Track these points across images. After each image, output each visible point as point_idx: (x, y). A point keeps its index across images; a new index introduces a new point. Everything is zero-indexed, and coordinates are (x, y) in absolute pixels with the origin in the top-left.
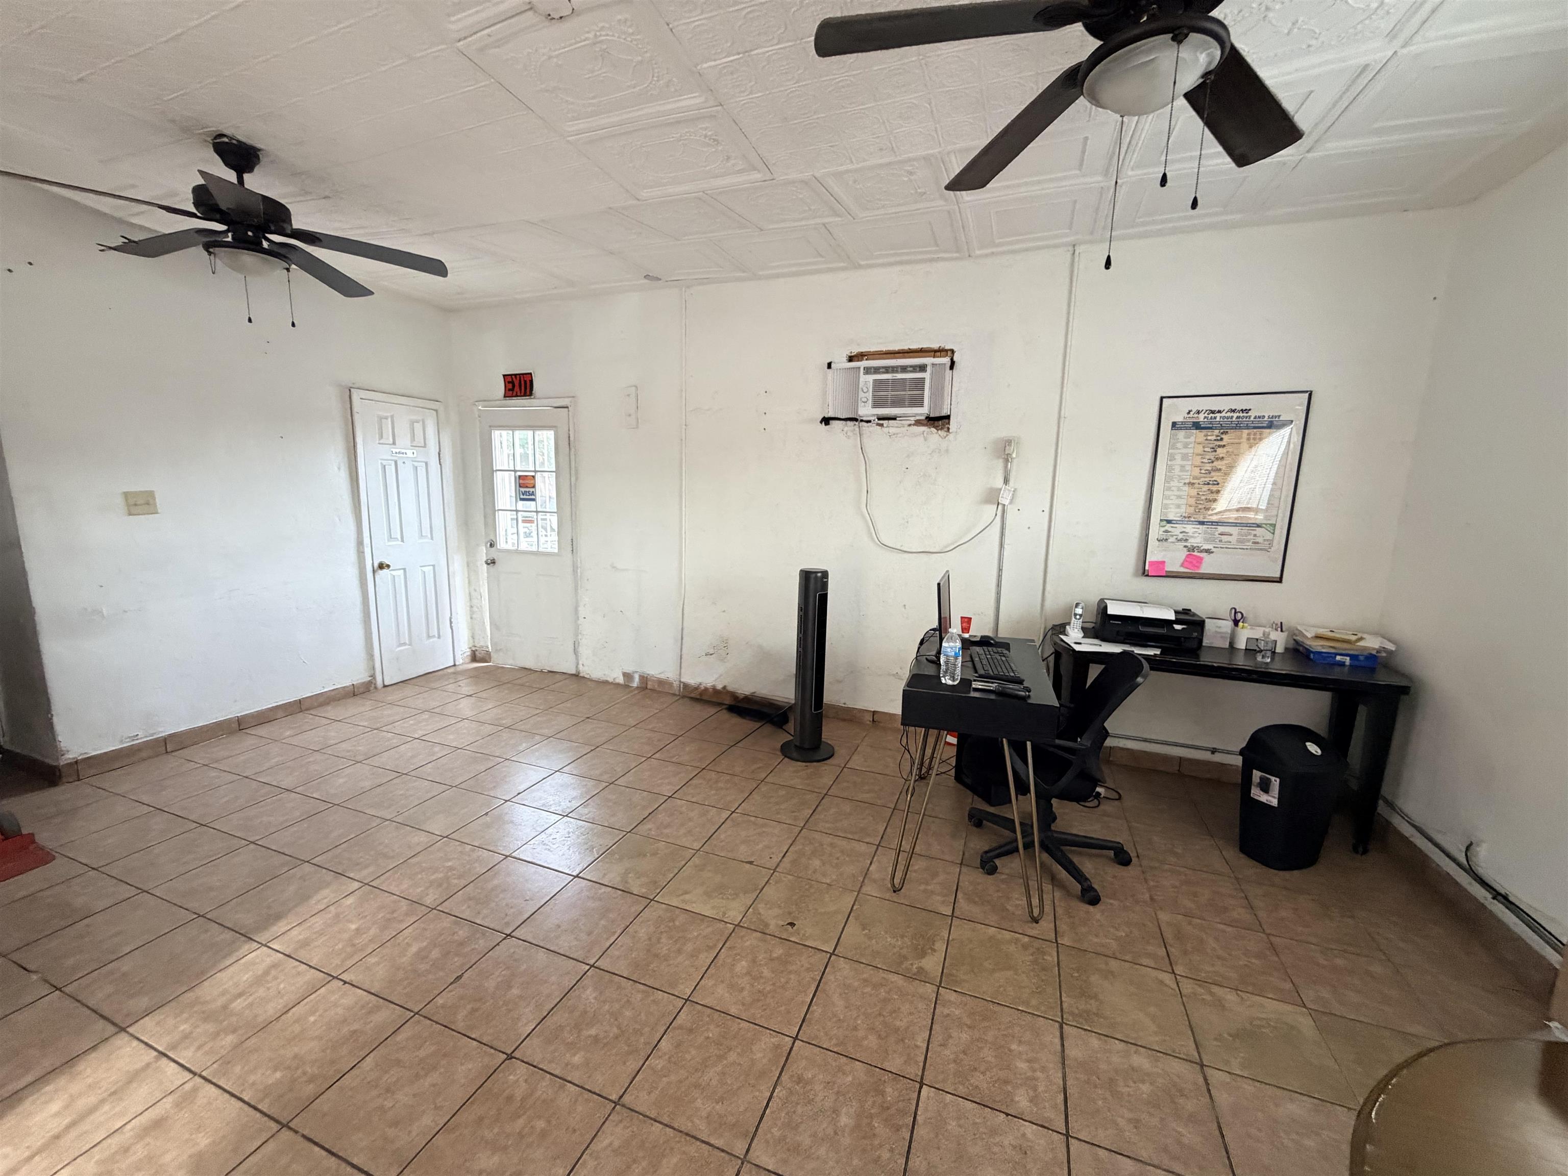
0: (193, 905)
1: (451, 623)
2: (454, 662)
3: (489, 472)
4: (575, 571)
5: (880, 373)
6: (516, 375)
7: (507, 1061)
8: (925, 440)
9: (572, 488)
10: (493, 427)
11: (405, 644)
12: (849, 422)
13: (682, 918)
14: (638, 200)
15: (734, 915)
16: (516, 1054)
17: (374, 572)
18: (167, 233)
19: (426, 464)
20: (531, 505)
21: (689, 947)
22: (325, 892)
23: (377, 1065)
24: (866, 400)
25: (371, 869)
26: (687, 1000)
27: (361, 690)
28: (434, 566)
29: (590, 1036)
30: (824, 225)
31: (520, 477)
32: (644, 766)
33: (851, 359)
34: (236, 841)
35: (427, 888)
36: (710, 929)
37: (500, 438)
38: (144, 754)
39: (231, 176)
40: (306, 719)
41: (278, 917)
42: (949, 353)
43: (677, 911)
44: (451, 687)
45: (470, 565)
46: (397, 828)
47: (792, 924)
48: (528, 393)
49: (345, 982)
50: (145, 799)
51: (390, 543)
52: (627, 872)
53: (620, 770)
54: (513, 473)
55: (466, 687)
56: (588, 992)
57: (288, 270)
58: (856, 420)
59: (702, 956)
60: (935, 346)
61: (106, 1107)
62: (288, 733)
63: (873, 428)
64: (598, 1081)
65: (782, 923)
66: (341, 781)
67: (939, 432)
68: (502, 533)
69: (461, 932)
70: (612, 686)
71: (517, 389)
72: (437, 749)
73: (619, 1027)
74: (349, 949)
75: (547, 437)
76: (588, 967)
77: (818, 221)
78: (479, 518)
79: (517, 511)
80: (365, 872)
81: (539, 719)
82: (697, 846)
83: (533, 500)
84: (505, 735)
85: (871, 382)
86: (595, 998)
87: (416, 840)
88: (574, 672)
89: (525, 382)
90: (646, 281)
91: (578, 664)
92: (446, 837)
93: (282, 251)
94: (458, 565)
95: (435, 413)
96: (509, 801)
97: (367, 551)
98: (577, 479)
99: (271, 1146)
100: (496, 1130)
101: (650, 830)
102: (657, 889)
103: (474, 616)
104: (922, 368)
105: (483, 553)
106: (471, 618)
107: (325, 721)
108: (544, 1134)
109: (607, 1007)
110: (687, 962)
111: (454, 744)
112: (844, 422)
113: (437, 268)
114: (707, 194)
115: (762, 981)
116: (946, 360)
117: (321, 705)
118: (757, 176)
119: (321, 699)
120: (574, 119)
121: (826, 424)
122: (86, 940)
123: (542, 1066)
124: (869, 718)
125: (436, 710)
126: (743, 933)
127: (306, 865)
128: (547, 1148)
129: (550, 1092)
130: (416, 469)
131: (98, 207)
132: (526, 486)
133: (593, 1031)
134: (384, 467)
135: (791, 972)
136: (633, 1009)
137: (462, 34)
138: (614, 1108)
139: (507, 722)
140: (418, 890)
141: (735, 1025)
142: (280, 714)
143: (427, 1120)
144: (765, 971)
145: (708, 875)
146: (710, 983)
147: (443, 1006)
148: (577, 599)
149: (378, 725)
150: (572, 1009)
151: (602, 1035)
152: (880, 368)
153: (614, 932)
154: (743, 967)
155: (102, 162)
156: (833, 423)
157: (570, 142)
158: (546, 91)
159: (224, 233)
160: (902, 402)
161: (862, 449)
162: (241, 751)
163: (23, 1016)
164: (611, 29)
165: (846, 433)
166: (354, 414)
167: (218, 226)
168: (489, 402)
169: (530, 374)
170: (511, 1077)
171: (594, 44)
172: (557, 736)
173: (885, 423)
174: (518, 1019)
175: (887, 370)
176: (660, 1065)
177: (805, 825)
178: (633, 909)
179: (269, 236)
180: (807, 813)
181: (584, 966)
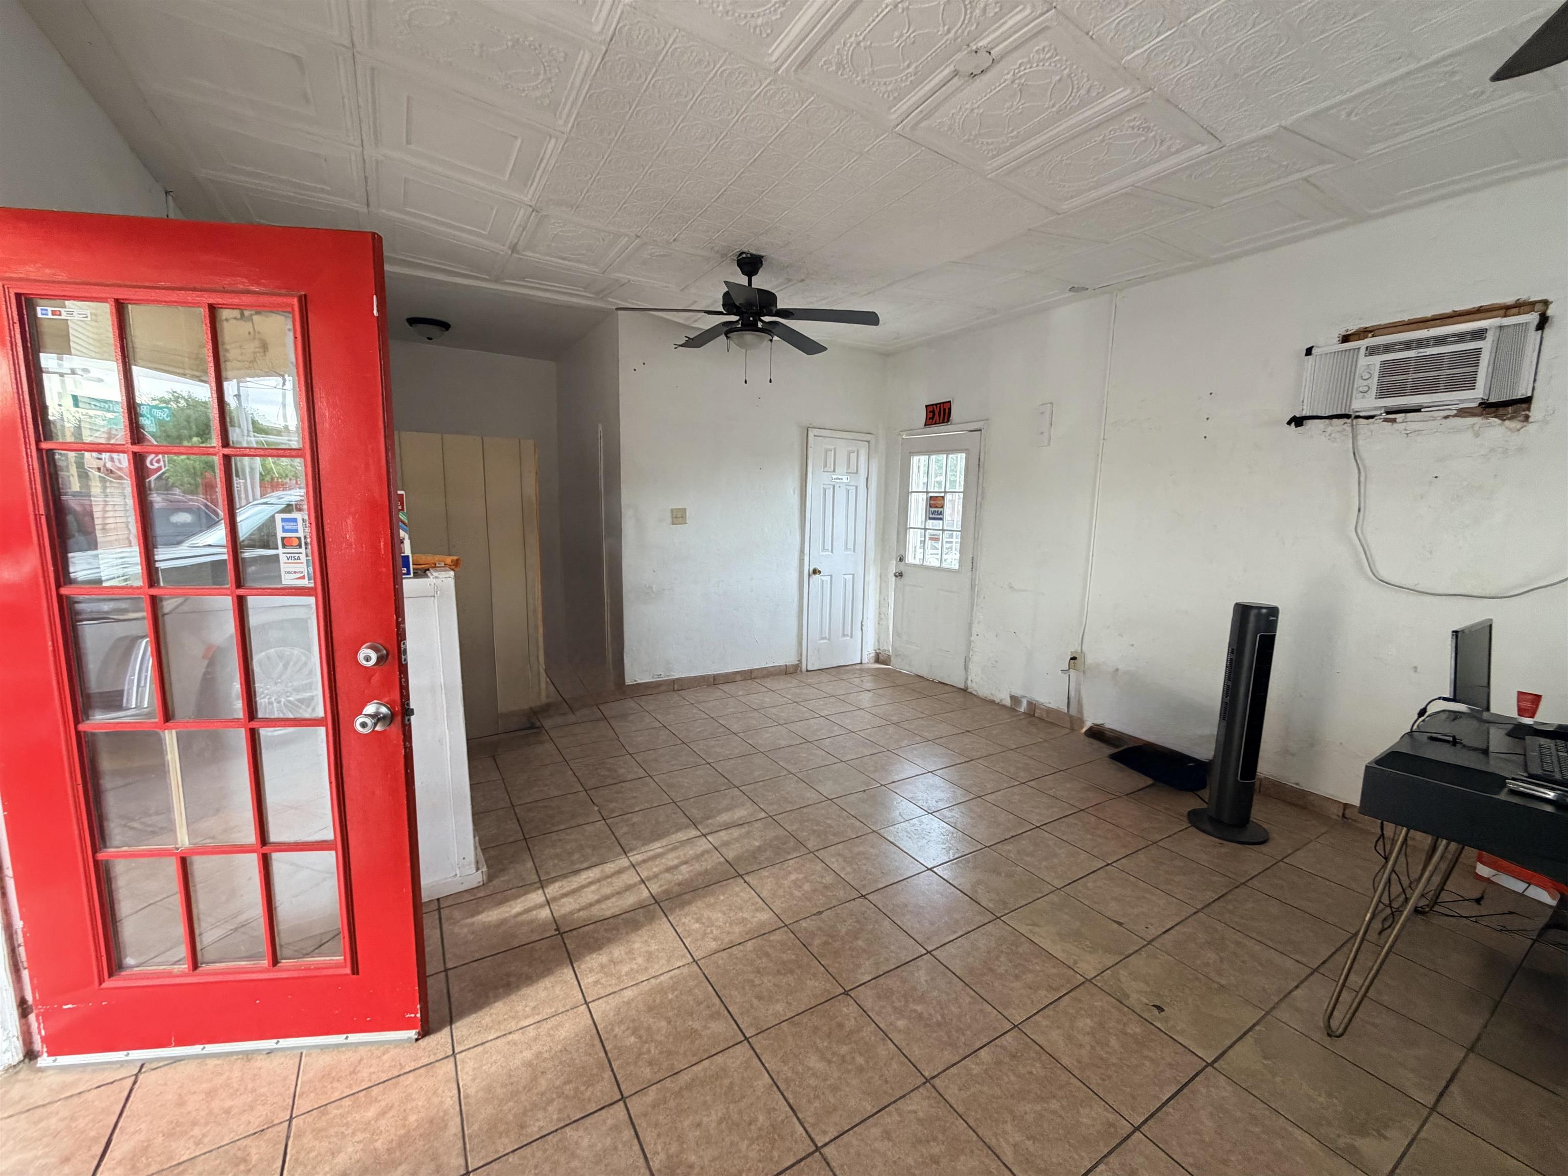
0: (672, 794)
1: (862, 625)
2: (862, 660)
3: (906, 494)
4: (972, 587)
5: (1395, 351)
6: (936, 405)
7: (843, 995)
8: (1477, 435)
9: (978, 507)
10: (912, 453)
11: (826, 638)
12: (1335, 421)
13: (1025, 948)
14: (1058, 214)
15: (1089, 965)
16: (852, 994)
17: (809, 575)
18: (708, 329)
19: (856, 487)
20: (938, 524)
21: (1029, 977)
23: (755, 950)
24: (1366, 388)
25: (775, 807)
26: (1015, 1026)
28: (853, 575)
29: (915, 1011)
30: (1306, 180)
31: (931, 497)
32: (1015, 790)
33: (1346, 339)
34: (699, 760)
35: (810, 834)
36: (1055, 971)
37: (918, 462)
38: (664, 688)
39: (743, 280)
40: (753, 685)
42: (1539, 307)
43: (1023, 939)
44: (857, 681)
45: (882, 577)
46: (797, 782)
47: (1160, 1009)
48: (947, 420)
49: (745, 882)
50: (659, 717)
51: (823, 553)
52: (979, 882)
53: (990, 786)
54: (925, 494)
55: (868, 683)
56: (921, 972)
57: (771, 341)
58: (1347, 416)
59: (1043, 993)
60: (1510, 300)
62: (740, 693)
63: (1377, 425)
64: (916, 1052)
65: (1147, 1002)
66: (768, 735)
67: (1507, 423)
68: (911, 549)
69: (827, 878)
70: (997, 707)
71: (936, 417)
72: (836, 728)
73: (943, 1016)
74: (752, 860)
75: (959, 460)
76: (924, 952)
77: (1298, 176)
78: (892, 535)
79: (925, 529)
80: (771, 808)
81: (923, 722)
82: (1058, 883)
83: (941, 519)
84: (891, 730)
85: (1379, 363)
86: (926, 981)
87: (808, 795)
88: (962, 687)
89: (945, 410)
90: (1071, 294)
91: (967, 679)
92: (831, 800)
93: (769, 328)
94: (872, 575)
95: (867, 444)
96: (884, 785)
97: (806, 558)
98: (983, 499)
99: (685, 970)
100: (826, 1044)
101: (1009, 851)
102: (1005, 909)
103: (881, 623)
104: (1479, 335)
105: (893, 568)
106: (879, 624)
107: (764, 689)
108: (861, 1070)
109: (935, 993)
110: (1024, 991)
111: (849, 727)
112: (1327, 421)
113: (870, 319)
114: (1138, 187)
115: (1107, 1049)
116: (1533, 318)
117: (764, 677)
118: (1200, 149)
119: (765, 672)
120: (994, 156)
121: (1297, 426)
122: (620, 795)
123: (870, 1014)
124: (1336, 811)
125: (841, 697)
126: (1094, 990)
127: (736, 789)
128: (862, 1081)
129: (873, 1038)
130: (848, 491)
131: (677, 320)
132: (935, 506)
133: (919, 1008)
134: (825, 490)
135: (1146, 1057)
136: (960, 1007)
137: (900, 119)
138: (924, 1083)
139: (895, 719)
140: (805, 834)
141: (1064, 1077)
142: (738, 678)
143: (779, 1007)
144: (1113, 1041)
145: (1066, 917)
146: (1045, 1023)
147: (805, 929)
148: (972, 616)
149: (798, 700)
150: (904, 981)
151: (926, 1015)
152: (1395, 344)
153: (955, 932)
154: (1086, 1024)
155: (682, 290)
156: (1310, 424)
157: (990, 179)
158: (969, 140)
159: (737, 321)
160: (1431, 387)
161: (1354, 454)
162: (712, 699)
163: (589, 828)
164: (1029, 62)
165: (1330, 435)
166: (809, 449)
167: (734, 318)
168: (911, 431)
169: (950, 402)
170: (845, 1009)
171: (1013, 82)
172: (937, 741)
173: (1399, 417)
174: (859, 966)
175: (1408, 345)
176: (976, 1070)
177: (1203, 908)
178: (978, 918)
179: (763, 318)
180: (1210, 896)
181: (921, 949)
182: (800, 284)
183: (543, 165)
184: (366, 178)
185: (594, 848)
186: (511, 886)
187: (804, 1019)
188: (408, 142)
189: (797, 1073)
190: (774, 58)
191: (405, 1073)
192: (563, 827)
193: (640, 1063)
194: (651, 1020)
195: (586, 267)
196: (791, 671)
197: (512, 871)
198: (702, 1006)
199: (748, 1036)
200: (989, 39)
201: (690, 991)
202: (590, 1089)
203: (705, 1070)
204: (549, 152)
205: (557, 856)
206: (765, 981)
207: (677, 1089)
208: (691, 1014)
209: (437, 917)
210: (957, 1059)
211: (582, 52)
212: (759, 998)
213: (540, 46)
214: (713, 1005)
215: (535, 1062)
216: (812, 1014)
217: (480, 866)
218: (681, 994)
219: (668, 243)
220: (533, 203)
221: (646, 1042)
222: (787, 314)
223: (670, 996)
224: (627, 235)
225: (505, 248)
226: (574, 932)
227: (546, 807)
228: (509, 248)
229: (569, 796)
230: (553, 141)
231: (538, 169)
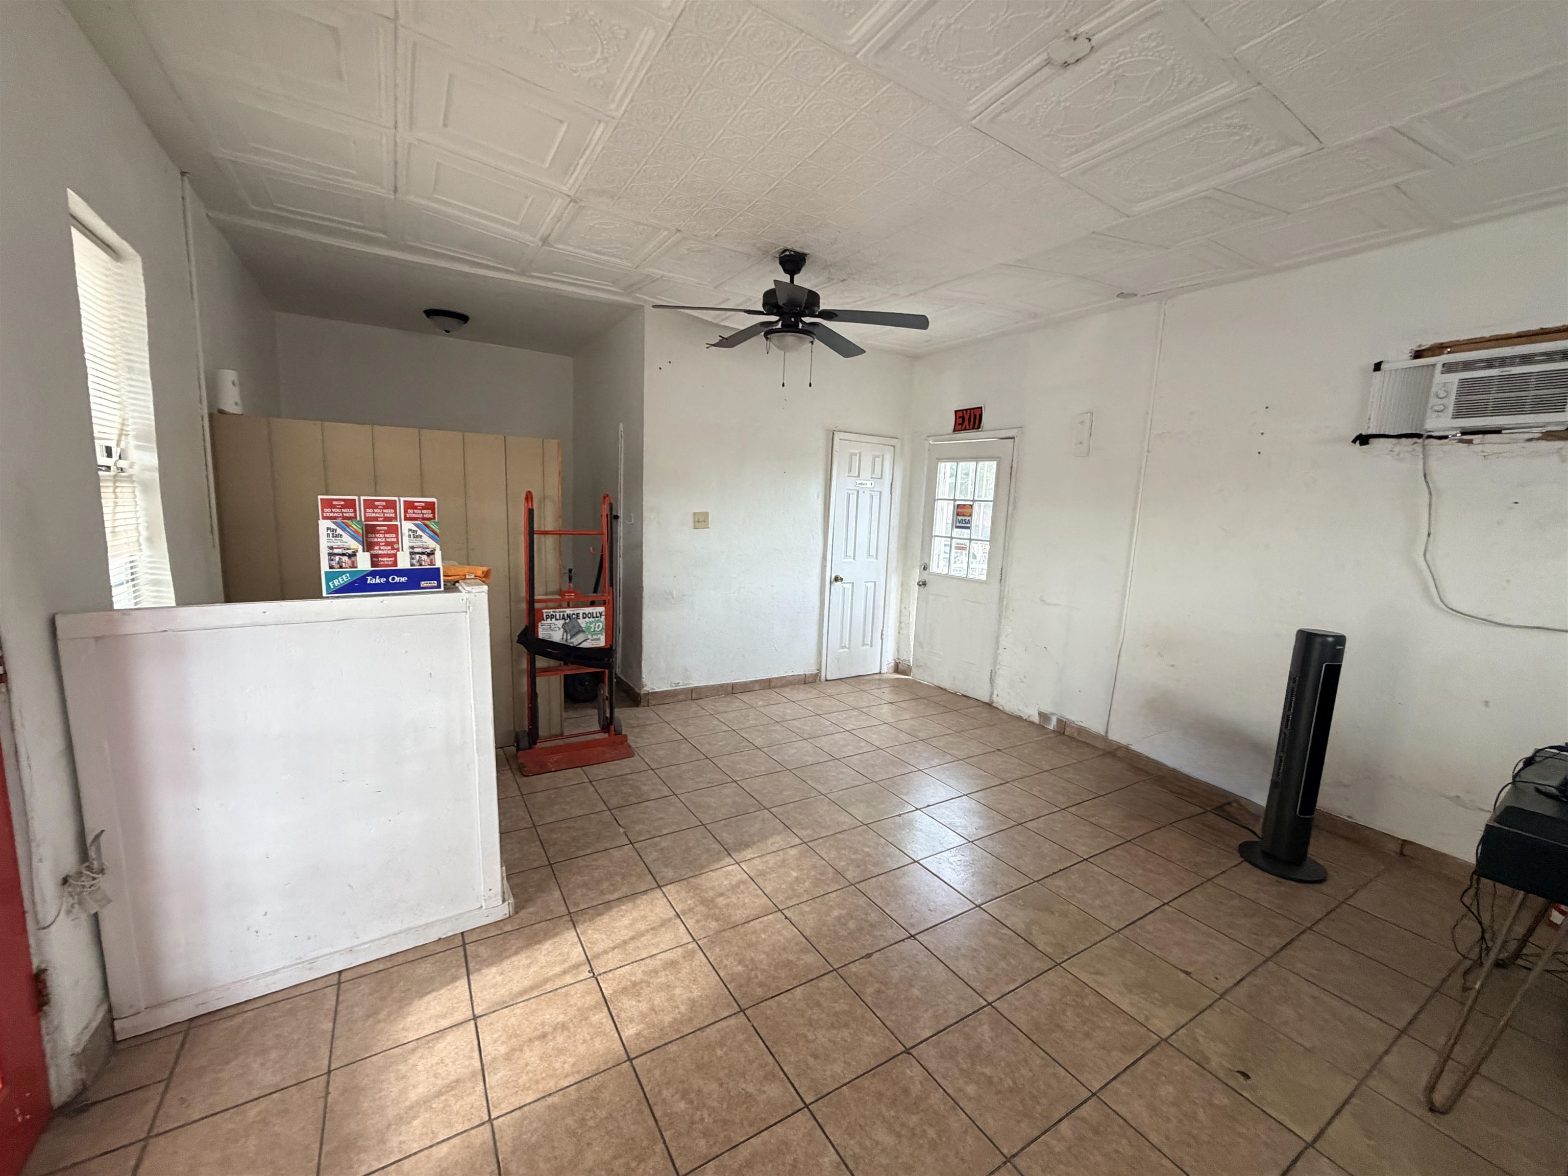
0: (701, 816)
1: (882, 634)
2: (881, 669)
3: (931, 500)
4: (1001, 599)
5: (1476, 369)
6: (966, 410)
7: (905, 1054)
8: (1564, 460)
9: (1009, 516)
10: (940, 459)
11: (845, 647)
12: (1404, 440)
13: (1091, 1000)
14: (1128, 216)
15: (1162, 1022)
16: (913, 1052)
17: (831, 582)
18: (743, 328)
19: (881, 493)
20: (965, 533)
21: (1100, 1035)
22: (777, 838)
23: (805, 999)
24: (1442, 407)
25: (809, 832)
26: (1093, 1094)
27: (811, 680)
28: (875, 582)
29: (982, 1074)
30: (1397, 186)
31: (958, 506)
32: (1056, 817)
33: (1418, 355)
34: (725, 777)
35: (848, 864)
36: (1126, 1028)
37: (945, 468)
38: (681, 697)
39: (786, 278)
40: (773, 695)
41: (747, 846)
43: (1088, 990)
44: (876, 692)
45: (903, 585)
46: (829, 804)
47: (1245, 1076)
48: (976, 426)
49: (786, 918)
50: (679, 729)
51: (846, 560)
52: (1031, 922)
53: (1029, 813)
54: (952, 502)
55: (887, 694)
56: (984, 1028)
57: (812, 343)
58: (1419, 436)
61: (649, 937)
62: (761, 703)
63: (1452, 448)
64: (991, 1125)
65: (1230, 1066)
66: (793, 751)
68: (936, 558)
69: (873, 915)
70: (1026, 724)
71: (967, 422)
72: (863, 744)
73: (1014, 1081)
74: (790, 892)
75: (989, 469)
76: (985, 1003)
77: (1390, 181)
78: (916, 542)
79: (951, 538)
80: (804, 833)
81: (951, 739)
82: (1115, 925)
83: (969, 528)
84: (920, 746)
85: (1457, 381)
86: (991, 1038)
87: (842, 819)
88: (987, 700)
89: (975, 416)
90: (1119, 300)
91: (992, 693)
92: (866, 825)
93: (810, 328)
94: (895, 584)
95: (892, 448)
96: (919, 809)
97: (828, 565)
98: (1014, 508)
99: (732, 1021)
100: (892, 1113)
101: (1060, 887)
102: (1063, 954)
103: (901, 632)
105: (916, 575)
106: (899, 633)
107: (784, 699)
108: (934, 1145)
109: (1002, 1054)
110: (1095, 1052)
111: (876, 743)
112: (1394, 440)
113: (920, 322)
114: (1220, 190)
115: (1196, 1124)
117: (783, 686)
118: (1297, 150)
119: (783, 682)
120: (1072, 154)
121: (1361, 444)
122: (647, 816)
123: (936, 1077)
124: (1393, 847)
125: (864, 710)
126: (1172, 1052)
127: (766, 811)
128: (937, 1160)
129: (942, 1107)
130: (872, 497)
131: (705, 318)
132: (963, 514)
133: (988, 1071)
134: (849, 496)
135: (1240, 1135)
136: (1031, 1070)
137: (979, 111)
138: (1005, 1163)
139: (922, 735)
140: (842, 863)
141: (1154, 1156)
142: (757, 687)
143: (838, 1068)
144: (1201, 1115)
145: (1129, 964)
146: (1124, 1090)
147: (855, 974)
148: (999, 628)
149: (820, 712)
150: (968, 1037)
151: (996, 1080)
152: (1476, 362)
153: (1015, 980)
154: (1169, 1093)
155: (716, 287)
156: (1374, 442)
157: (1062, 179)
158: (1048, 135)
159: (777, 322)
160: (1517, 408)
161: (1425, 475)
162: (732, 709)
163: (616, 854)
164: (1131, 51)
165: (1398, 454)
166: (834, 452)
167: (774, 318)
168: (937, 436)
169: (981, 408)
170: (908, 1071)
171: (1109, 73)
172: (967, 760)
173: (1477, 438)
174: (917, 1019)
175: (1489, 363)
176: (1058, 1147)
177: (1272, 957)
178: (1037, 964)
179: (803, 319)
180: (1276, 942)
181: (981, 1000)
182: (841, 283)
183: (588, 152)
184: (396, 162)
185: (624, 876)
186: (539, 919)
187: (865, 1082)
188: (445, 125)
189: (866, 1149)
190: (854, 40)
191: (438, 1143)
192: (589, 851)
193: (695, 1134)
194: (701, 1082)
195: (618, 261)
196: (810, 681)
197: (539, 901)
198: (755, 1065)
199: (807, 1102)
200: (1092, 24)
201: (740, 1047)
202: (642, 1166)
203: (764, 1144)
204: (596, 138)
205: (585, 885)
206: (820, 1036)
207: (736, 1166)
208: (743, 1075)
209: (462, 953)
210: (1037, 1134)
211: (645, 29)
212: (816, 1057)
213: (601, 21)
214: (767, 1064)
215: (580, 1131)
216: (874, 1075)
217: (507, 897)
218: (731, 1050)
219: (709, 238)
220: (572, 194)
221: (697, 1109)
222: (830, 315)
223: (719, 1053)
224: (667, 229)
225: (537, 239)
226: (610, 975)
227: (569, 828)
228: (541, 239)
229: (592, 816)
230: (602, 126)
231: (581, 157)
